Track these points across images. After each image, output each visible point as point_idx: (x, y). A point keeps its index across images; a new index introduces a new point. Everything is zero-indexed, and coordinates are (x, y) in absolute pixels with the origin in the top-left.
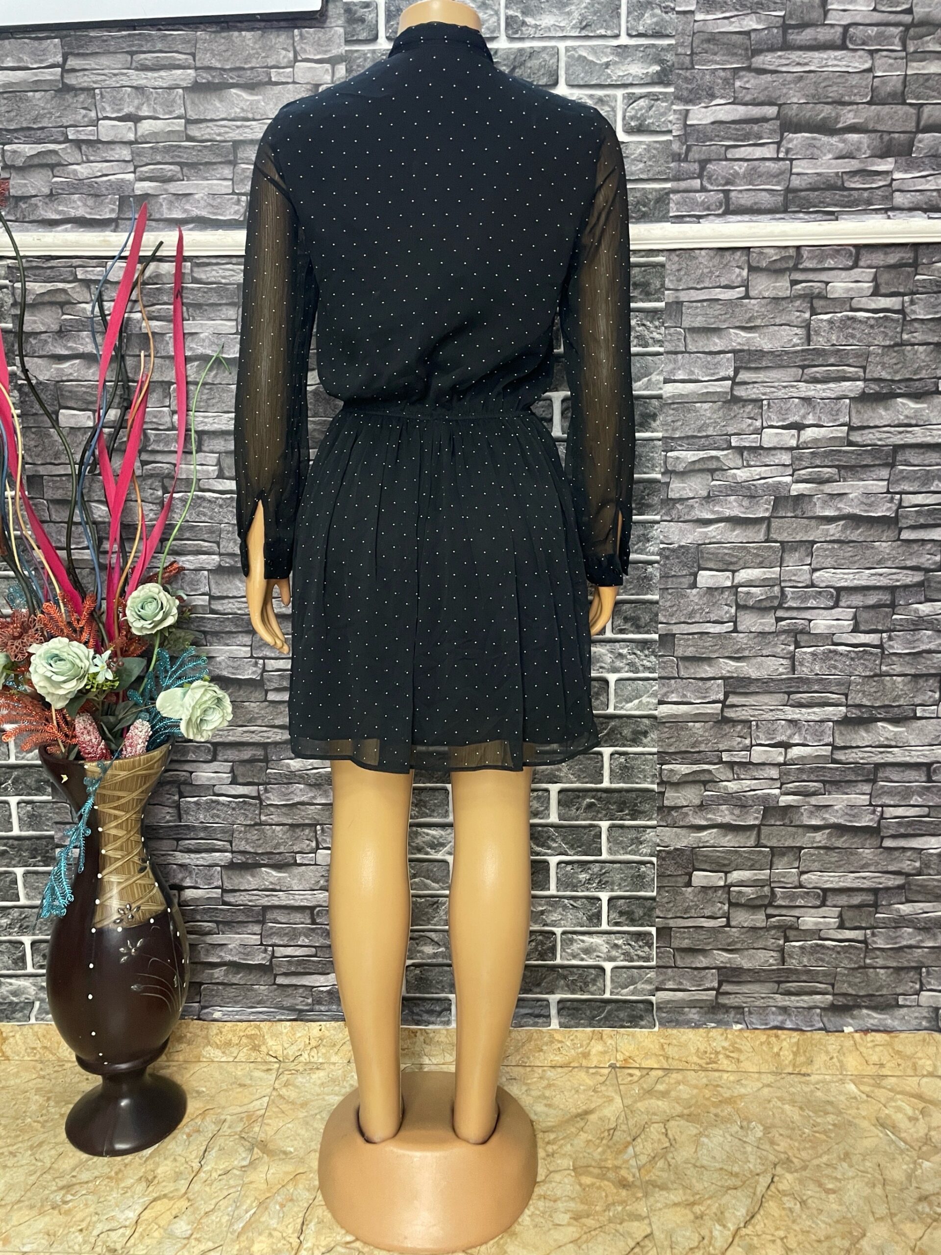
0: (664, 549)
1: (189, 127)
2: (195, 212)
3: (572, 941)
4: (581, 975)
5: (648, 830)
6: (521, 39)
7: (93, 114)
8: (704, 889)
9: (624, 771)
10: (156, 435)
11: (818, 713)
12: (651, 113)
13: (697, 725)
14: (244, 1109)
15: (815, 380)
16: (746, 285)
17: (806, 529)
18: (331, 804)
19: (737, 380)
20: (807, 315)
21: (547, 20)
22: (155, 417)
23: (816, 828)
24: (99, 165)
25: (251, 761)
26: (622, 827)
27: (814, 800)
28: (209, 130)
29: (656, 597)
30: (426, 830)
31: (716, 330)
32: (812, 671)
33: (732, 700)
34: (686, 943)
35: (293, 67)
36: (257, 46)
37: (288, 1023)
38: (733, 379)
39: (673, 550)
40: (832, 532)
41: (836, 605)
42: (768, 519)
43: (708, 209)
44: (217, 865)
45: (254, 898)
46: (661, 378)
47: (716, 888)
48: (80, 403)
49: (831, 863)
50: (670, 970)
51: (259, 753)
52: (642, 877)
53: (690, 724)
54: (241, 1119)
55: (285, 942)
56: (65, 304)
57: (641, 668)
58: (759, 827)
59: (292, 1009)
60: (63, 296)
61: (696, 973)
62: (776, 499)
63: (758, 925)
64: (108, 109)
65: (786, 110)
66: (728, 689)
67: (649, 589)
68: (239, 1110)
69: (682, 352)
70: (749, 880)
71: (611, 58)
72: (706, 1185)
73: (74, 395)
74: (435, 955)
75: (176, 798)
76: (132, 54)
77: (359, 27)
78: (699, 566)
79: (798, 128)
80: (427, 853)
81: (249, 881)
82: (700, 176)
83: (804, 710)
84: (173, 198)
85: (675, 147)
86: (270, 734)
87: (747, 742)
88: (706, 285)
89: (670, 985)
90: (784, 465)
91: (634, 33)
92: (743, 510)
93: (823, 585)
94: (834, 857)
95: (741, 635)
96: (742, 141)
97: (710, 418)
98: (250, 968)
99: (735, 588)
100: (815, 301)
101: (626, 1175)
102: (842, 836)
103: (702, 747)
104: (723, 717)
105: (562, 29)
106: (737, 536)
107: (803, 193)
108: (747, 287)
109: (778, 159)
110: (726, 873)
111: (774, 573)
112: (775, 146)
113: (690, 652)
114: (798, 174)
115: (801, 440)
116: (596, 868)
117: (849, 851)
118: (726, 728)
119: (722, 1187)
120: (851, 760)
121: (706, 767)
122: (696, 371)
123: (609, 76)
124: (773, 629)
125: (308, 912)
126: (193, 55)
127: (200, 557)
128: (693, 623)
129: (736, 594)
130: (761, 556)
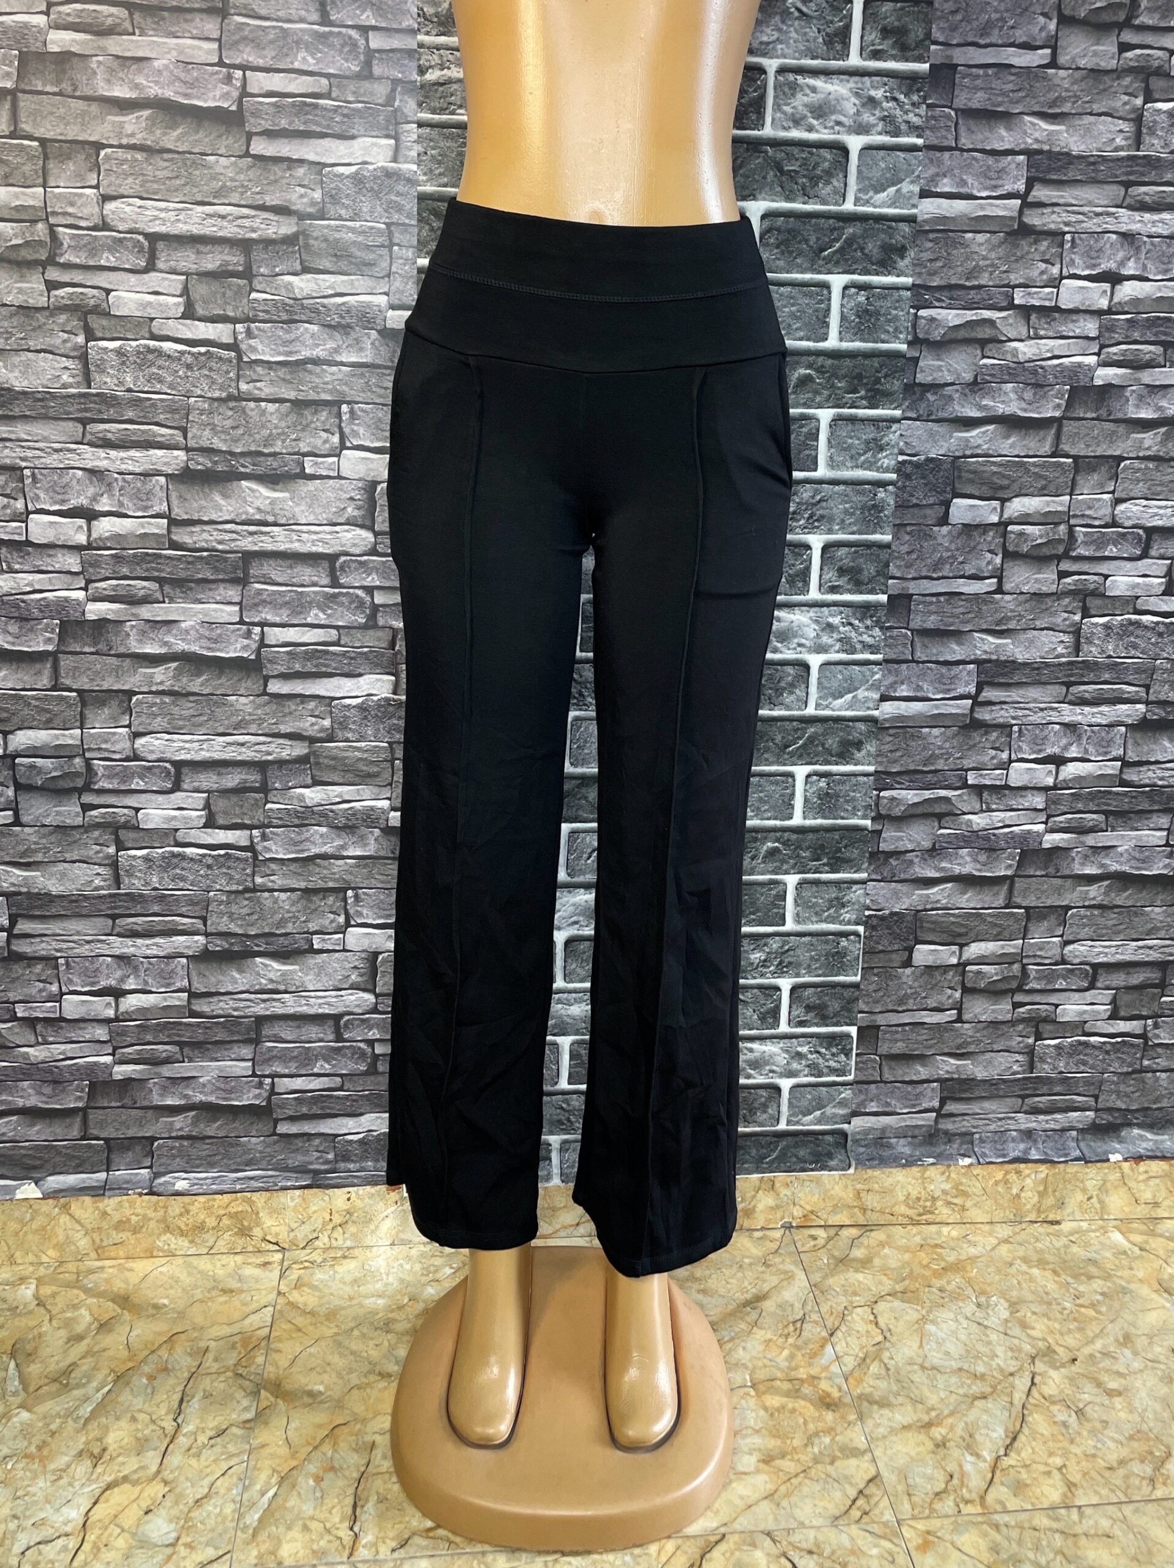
0: (904, 463)
5: (855, 887)
8: (930, 969)
9: (825, 801)
10: (73, 237)
11: (1106, 714)
13: (935, 731)
14: (235, 1329)
15: (1143, 207)
16: (1054, 44)
17: (1111, 437)
19: (1030, 199)
20: (1139, 102)
22: (72, 204)
23: (1090, 879)
25: (240, 790)
26: (818, 883)
27: (1091, 840)
29: (888, 538)
31: (1006, 117)
32: (1104, 652)
33: (988, 694)
37: (297, 1192)
38: (1024, 197)
39: (917, 466)
40: (1147, 443)
41: (1145, 555)
42: (1059, 421)
44: (181, 955)
45: (242, 1005)
46: (916, 189)
47: (947, 968)
49: (1107, 927)
50: (873, 1087)
51: (253, 778)
52: (841, 955)
53: (925, 730)
54: (233, 1346)
55: (293, 1071)
57: (858, 646)
58: (1011, 879)
59: (302, 1168)
61: (909, 1087)
62: (1074, 391)
63: (1000, 1018)
66: (984, 678)
67: (877, 527)
68: (226, 1330)
69: (950, 149)
70: (994, 955)
72: (943, 1395)
75: (112, 850)
78: (953, 489)
81: (235, 979)
83: (1087, 709)
86: (271, 747)
87: (1005, 756)
89: (873, 1106)
90: (1087, 338)
92: (1024, 405)
93: (1129, 523)
94: (1112, 918)
95: (1007, 597)
97: (985, 258)
98: (234, 1111)
99: (1003, 525)
100: (1152, 80)
101: (829, 1389)
102: (1125, 890)
103: (940, 765)
104: (973, 720)
106: (1012, 445)
108: (1055, 49)
110: (961, 946)
111: (1061, 504)
113: (932, 622)
115: (1115, 300)
117: (1133, 910)
118: (976, 736)
119: (966, 1396)
120: (1147, 781)
121: (942, 793)
122: (970, 181)
124: (1054, 588)
125: (331, 1023)
127: (152, 452)
128: (938, 579)
129: (1005, 534)
130: (1045, 478)
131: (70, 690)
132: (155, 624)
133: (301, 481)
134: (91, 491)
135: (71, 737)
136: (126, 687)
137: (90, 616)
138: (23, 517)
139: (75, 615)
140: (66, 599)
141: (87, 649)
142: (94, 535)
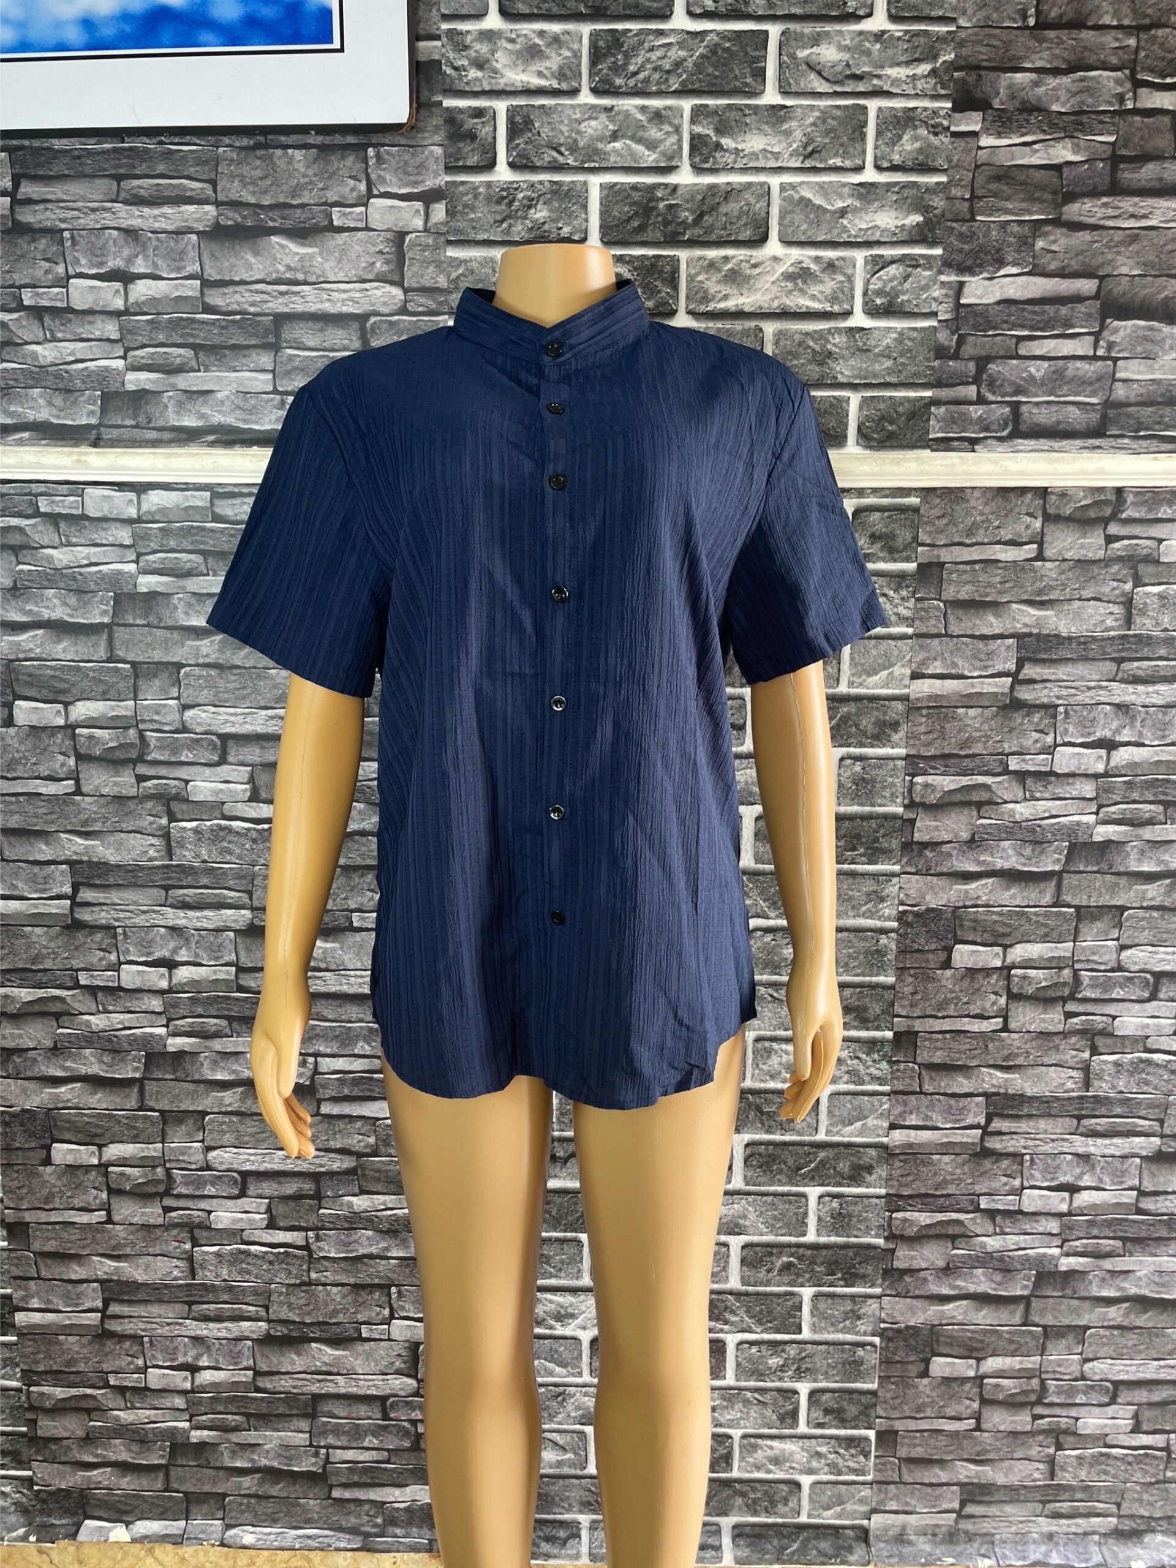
0: (904, 912)
1: (207, 292)
2: (217, 419)
3: (755, 1447)
4: (766, 1493)
5: (870, 1301)
6: (713, 171)
7: (60, 269)
8: (947, 1381)
9: (839, 1220)
10: (158, 739)
11: (1119, 1146)
12: (907, 285)
13: (946, 1158)
15: (1136, 680)
16: (1039, 540)
17: (1113, 889)
18: (414, 1259)
19: (1021, 677)
20: (1128, 586)
21: (754, 142)
22: (157, 713)
23: (1109, 1301)
24: (71, 346)
25: (297, 1197)
26: (833, 1296)
27: (1108, 1264)
28: (237, 297)
29: (891, 980)
30: (549, 1296)
31: (994, 606)
32: (1114, 1087)
33: (997, 1124)
34: (919, 1452)
35: (366, 205)
36: (310, 172)
37: (349, 1554)
38: (1014, 675)
39: (917, 915)
40: (1150, 895)
41: (1153, 997)
42: (1058, 875)
43: (987, 429)
44: (247, 1338)
45: (300, 1383)
46: (908, 672)
47: (964, 1380)
48: (44, 691)
49: (1126, 1347)
50: (892, 1487)
51: (308, 1187)
52: (858, 1363)
53: (936, 1157)
55: (346, 1444)
56: (20, 549)
57: (867, 1078)
58: (1026, 1300)
59: (354, 1531)
60: (18, 536)
61: (929, 1490)
62: (1072, 847)
63: (1019, 1428)
64: (83, 262)
65: (1110, 284)
66: (991, 1109)
67: (882, 969)
69: (938, 636)
70: (1012, 1369)
71: (848, 202)
73: (34, 680)
74: (560, 1464)
75: (188, 1246)
76: (119, 178)
77: (466, 147)
78: (955, 937)
79: (1125, 311)
80: (551, 1328)
81: (294, 1361)
82: (976, 381)
83: (1099, 1141)
84: (184, 398)
85: (943, 337)
86: (324, 1161)
87: (1017, 1183)
88: (980, 540)
89: (893, 1506)
90: (1084, 799)
91: (886, 165)
92: (1023, 860)
93: (1136, 968)
94: (1132, 1339)
95: (1013, 1035)
96: (1041, 330)
97: (978, 730)
98: (294, 1476)
99: (1006, 970)
100: (1141, 567)
102: (1145, 1312)
103: (951, 1189)
104: (983, 1148)
105: (776, 156)
106: (1013, 897)
107: (1130, 409)
108: (1041, 545)
109: (1095, 358)
110: (979, 1360)
111: (1065, 950)
112: (1091, 339)
113: (938, 1057)
114: (1125, 381)
115: (1112, 763)
116: (792, 1351)
117: (1152, 1332)
118: (987, 1163)
120: (1164, 1210)
121: (954, 1216)
122: (960, 663)
123: (845, 229)
124: (1060, 1028)
125: (378, 1403)
126: (214, 183)
127: (223, 911)
128: (944, 1017)
129: (1008, 978)
130: (1046, 926)
131: (154, 1110)
132: (225, 1055)
133: (349, 934)
134: (172, 945)
135: (154, 1150)
136: (200, 1108)
137: (170, 1049)
138: (116, 967)
139: (158, 1048)
140: (151, 1035)
141: (168, 1076)
142: (174, 981)
